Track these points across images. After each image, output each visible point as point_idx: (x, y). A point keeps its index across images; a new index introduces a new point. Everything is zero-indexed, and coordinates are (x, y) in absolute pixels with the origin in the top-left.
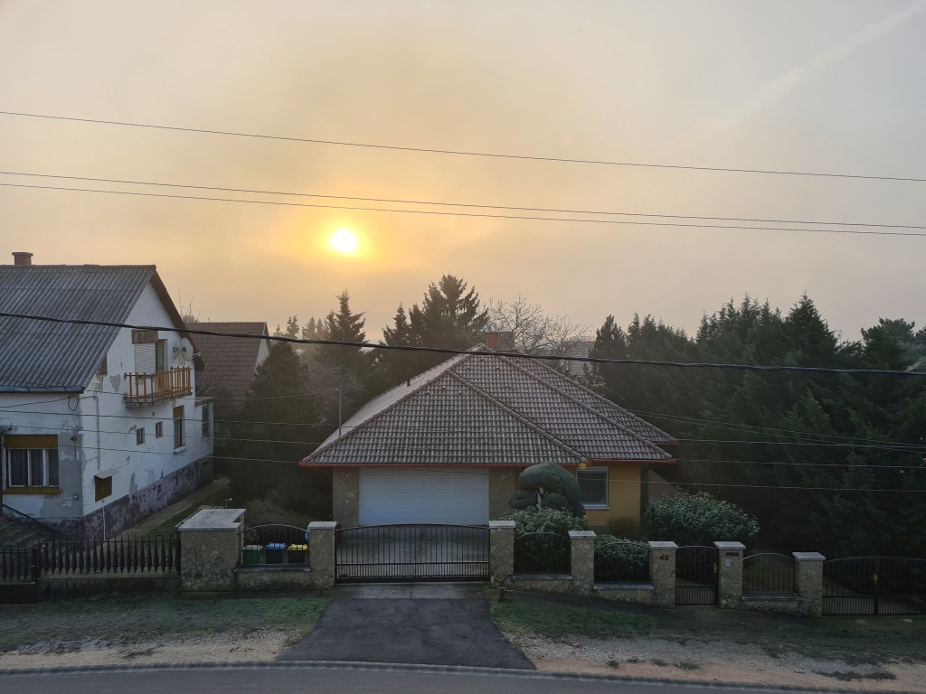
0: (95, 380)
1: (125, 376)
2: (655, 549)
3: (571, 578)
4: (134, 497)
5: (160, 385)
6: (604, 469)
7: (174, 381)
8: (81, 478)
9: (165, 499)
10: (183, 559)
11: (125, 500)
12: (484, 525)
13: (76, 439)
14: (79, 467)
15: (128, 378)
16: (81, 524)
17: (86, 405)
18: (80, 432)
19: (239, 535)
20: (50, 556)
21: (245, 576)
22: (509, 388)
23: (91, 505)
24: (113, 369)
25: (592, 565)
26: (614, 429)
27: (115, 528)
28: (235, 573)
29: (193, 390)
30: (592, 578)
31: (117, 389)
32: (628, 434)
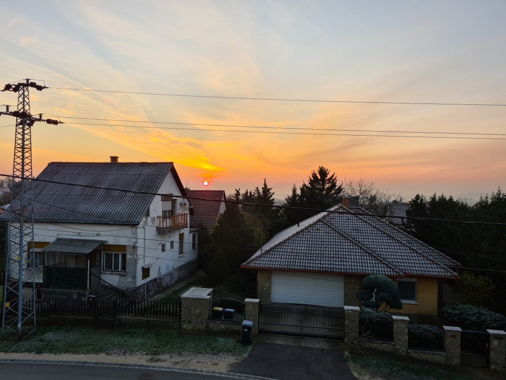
0: (144, 219)
1: (158, 217)
2: (447, 330)
3: (394, 343)
4: (159, 279)
5: (174, 222)
6: (415, 280)
7: (180, 220)
8: (136, 267)
9: (174, 280)
10: (182, 313)
11: (155, 280)
12: (341, 308)
13: (134, 248)
14: (135, 262)
15: (159, 218)
16: (136, 290)
17: (140, 231)
18: (137, 245)
19: (210, 302)
20: (121, 306)
21: (212, 324)
22: (356, 230)
23: (140, 282)
24: (153, 214)
25: (407, 337)
26: (420, 257)
27: (150, 294)
28: (207, 323)
29: (188, 225)
30: (407, 344)
31: (153, 224)
32: (430, 260)
